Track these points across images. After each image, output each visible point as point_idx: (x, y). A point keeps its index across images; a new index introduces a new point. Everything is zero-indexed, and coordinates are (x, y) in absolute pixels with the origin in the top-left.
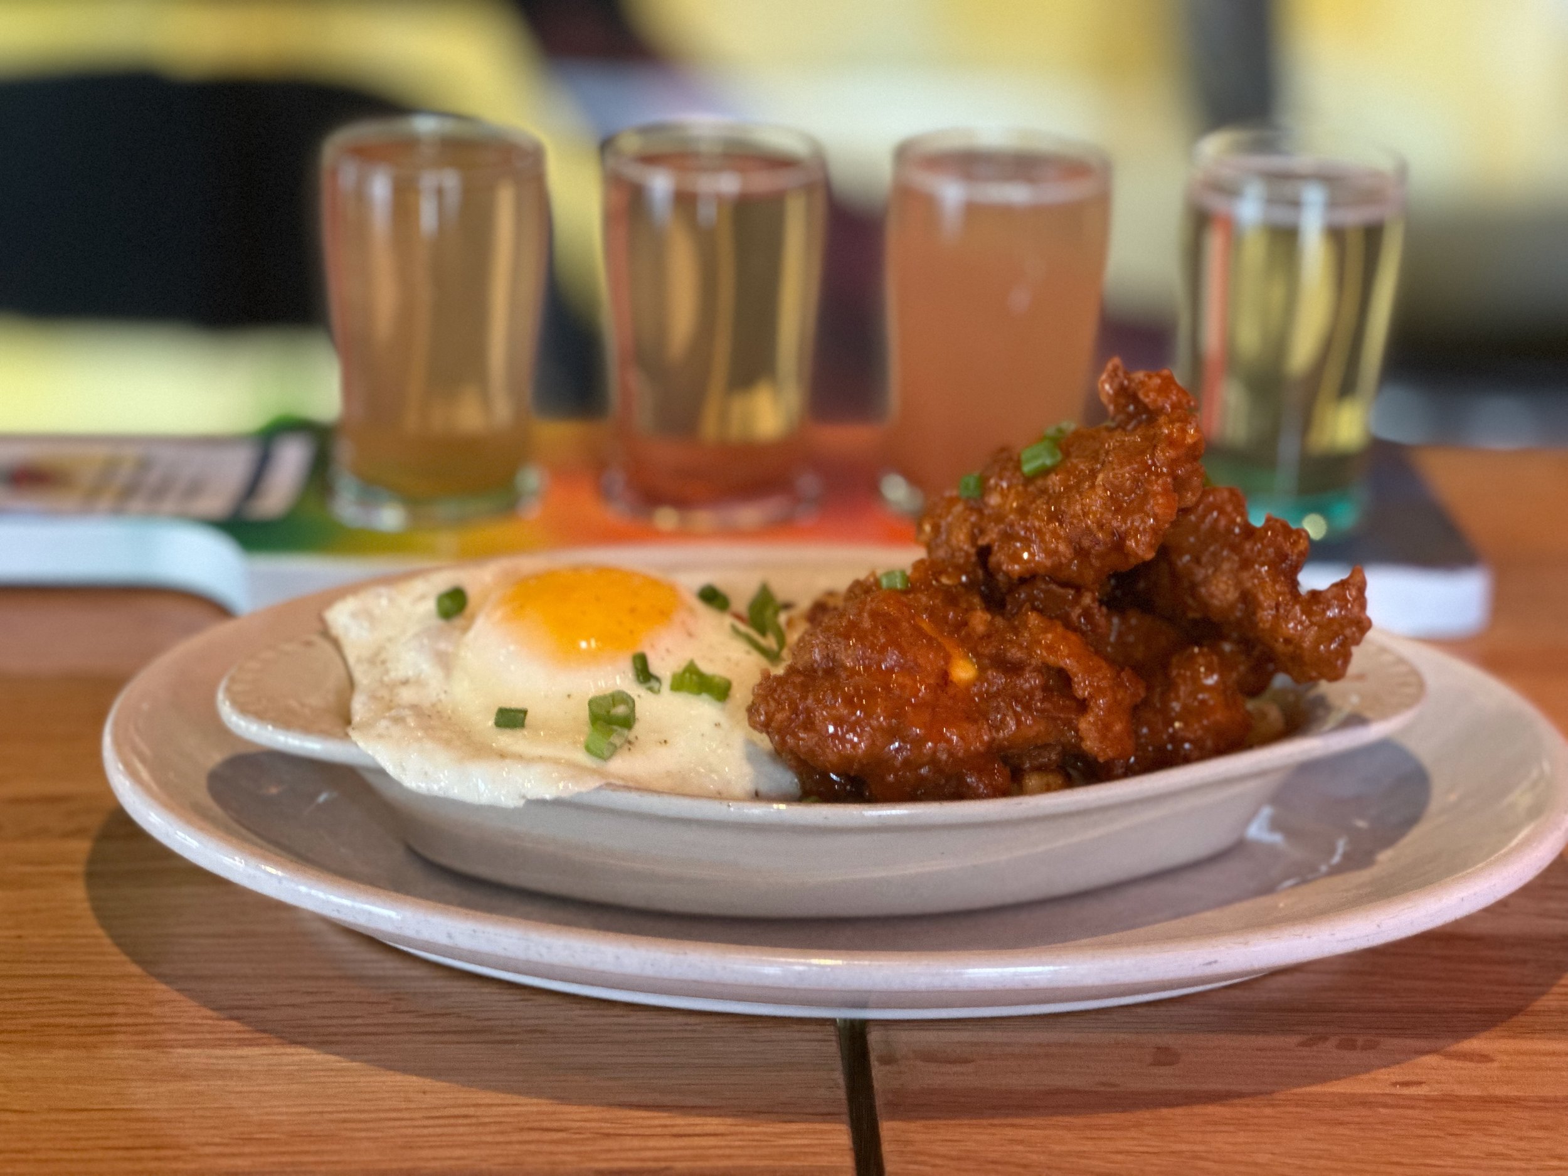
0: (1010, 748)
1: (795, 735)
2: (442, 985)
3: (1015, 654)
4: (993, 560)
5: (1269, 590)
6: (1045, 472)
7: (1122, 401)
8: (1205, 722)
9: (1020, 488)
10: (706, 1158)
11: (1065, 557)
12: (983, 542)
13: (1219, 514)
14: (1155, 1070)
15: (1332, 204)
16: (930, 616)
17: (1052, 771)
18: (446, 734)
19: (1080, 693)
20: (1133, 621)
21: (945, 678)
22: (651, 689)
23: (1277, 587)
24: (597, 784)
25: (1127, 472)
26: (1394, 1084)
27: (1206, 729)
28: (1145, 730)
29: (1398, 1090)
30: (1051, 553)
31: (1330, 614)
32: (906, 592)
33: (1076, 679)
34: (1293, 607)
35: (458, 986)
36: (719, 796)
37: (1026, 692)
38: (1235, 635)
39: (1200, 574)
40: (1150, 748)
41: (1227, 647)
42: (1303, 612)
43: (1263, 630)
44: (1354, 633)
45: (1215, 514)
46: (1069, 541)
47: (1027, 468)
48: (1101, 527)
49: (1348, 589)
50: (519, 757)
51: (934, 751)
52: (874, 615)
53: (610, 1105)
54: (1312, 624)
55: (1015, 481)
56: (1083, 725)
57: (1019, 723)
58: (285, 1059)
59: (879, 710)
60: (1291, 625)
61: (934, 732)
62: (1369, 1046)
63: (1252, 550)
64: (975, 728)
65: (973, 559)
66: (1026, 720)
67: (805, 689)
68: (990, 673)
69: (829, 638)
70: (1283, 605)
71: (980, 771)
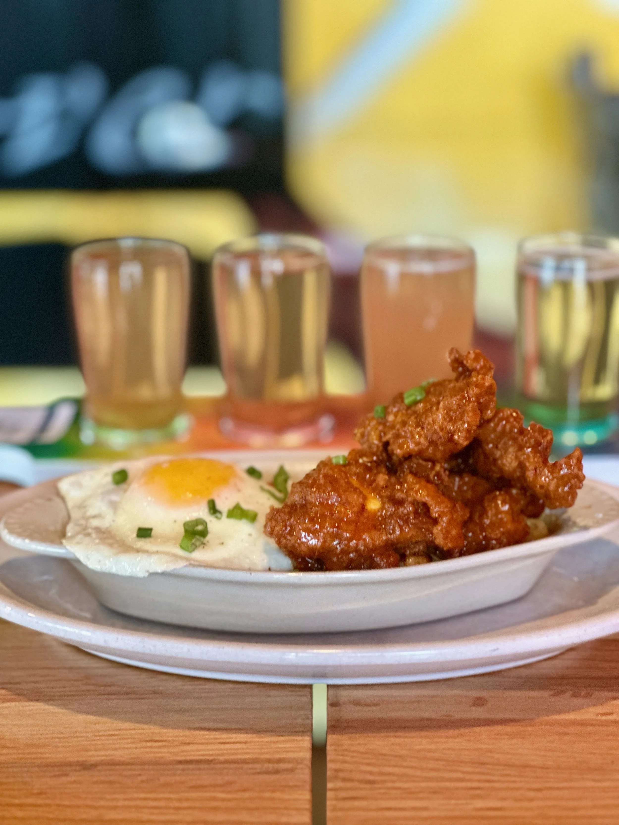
0: (398, 543)
1: (285, 538)
2: (112, 671)
3: (399, 495)
4: (390, 448)
5: (532, 460)
6: (416, 403)
7: (456, 365)
8: (502, 529)
9: (404, 412)
10: (236, 754)
11: (424, 445)
12: (384, 439)
13: (506, 422)
14: (474, 708)
15: (589, 269)
16: (357, 478)
17: (421, 556)
18: (110, 541)
19: (434, 515)
20: (467, 479)
21: (363, 508)
22: (217, 517)
23: (536, 459)
24: (185, 564)
25: (454, 401)
26: (597, 714)
27: (503, 533)
28: (470, 534)
29: (600, 717)
30: (418, 444)
31: (562, 472)
32: (344, 466)
33: (431, 508)
34: (543, 470)
35: (120, 671)
36: (250, 570)
37: (405, 515)
38: (519, 485)
39: (498, 454)
40: (474, 543)
41: (514, 491)
42: (549, 472)
43: (530, 481)
44: (575, 482)
45: (504, 422)
46: (426, 437)
47: (407, 401)
48: (442, 429)
49: (572, 459)
50: (146, 552)
51: (357, 545)
52: (325, 476)
53: (189, 728)
54: (554, 478)
55: (401, 408)
56: (435, 531)
57: (401, 530)
58: (28, 708)
59: (327, 524)
60: (543, 478)
61: (357, 535)
62: (586, 696)
63: (522, 440)
64: (379, 533)
65: (381, 448)
66: (405, 529)
67: (290, 514)
68: (387, 506)
69: (303, 489)
70: (538, 468)
71: (381, 555)
